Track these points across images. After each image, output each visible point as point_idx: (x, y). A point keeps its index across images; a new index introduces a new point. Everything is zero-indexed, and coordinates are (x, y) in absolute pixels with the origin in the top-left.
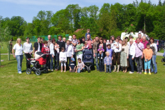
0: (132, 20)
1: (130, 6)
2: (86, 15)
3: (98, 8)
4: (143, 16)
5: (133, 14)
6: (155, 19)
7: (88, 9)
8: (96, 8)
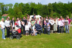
0: (28, 10)
1: (27, 4)
2: (7, 8)
3: (13, 5)
4: (33, 9)
5: (28, 8)
6: (37, 10)
7: (8, 5)
8: (12, 5)
